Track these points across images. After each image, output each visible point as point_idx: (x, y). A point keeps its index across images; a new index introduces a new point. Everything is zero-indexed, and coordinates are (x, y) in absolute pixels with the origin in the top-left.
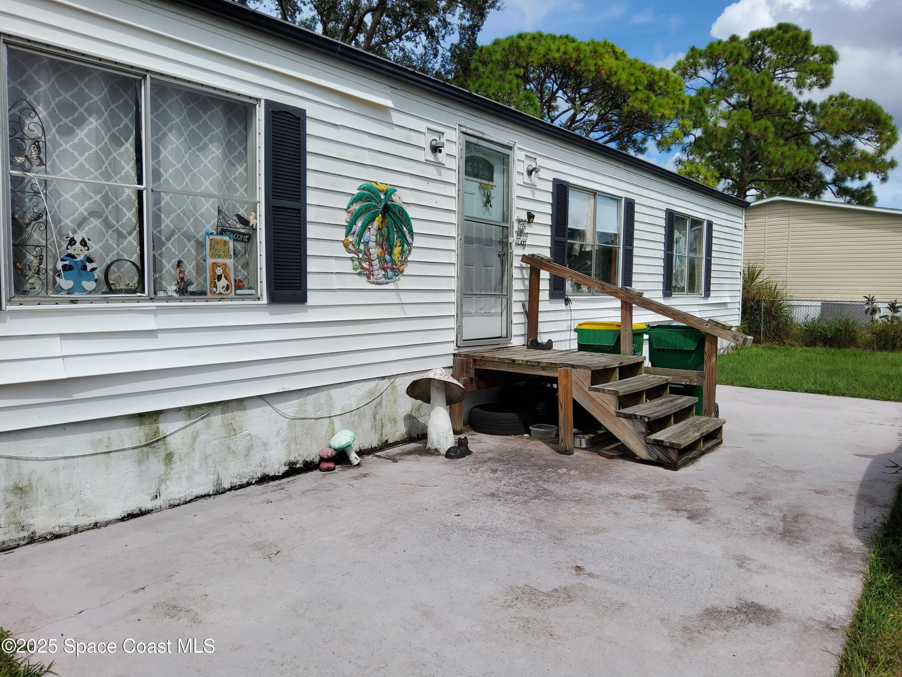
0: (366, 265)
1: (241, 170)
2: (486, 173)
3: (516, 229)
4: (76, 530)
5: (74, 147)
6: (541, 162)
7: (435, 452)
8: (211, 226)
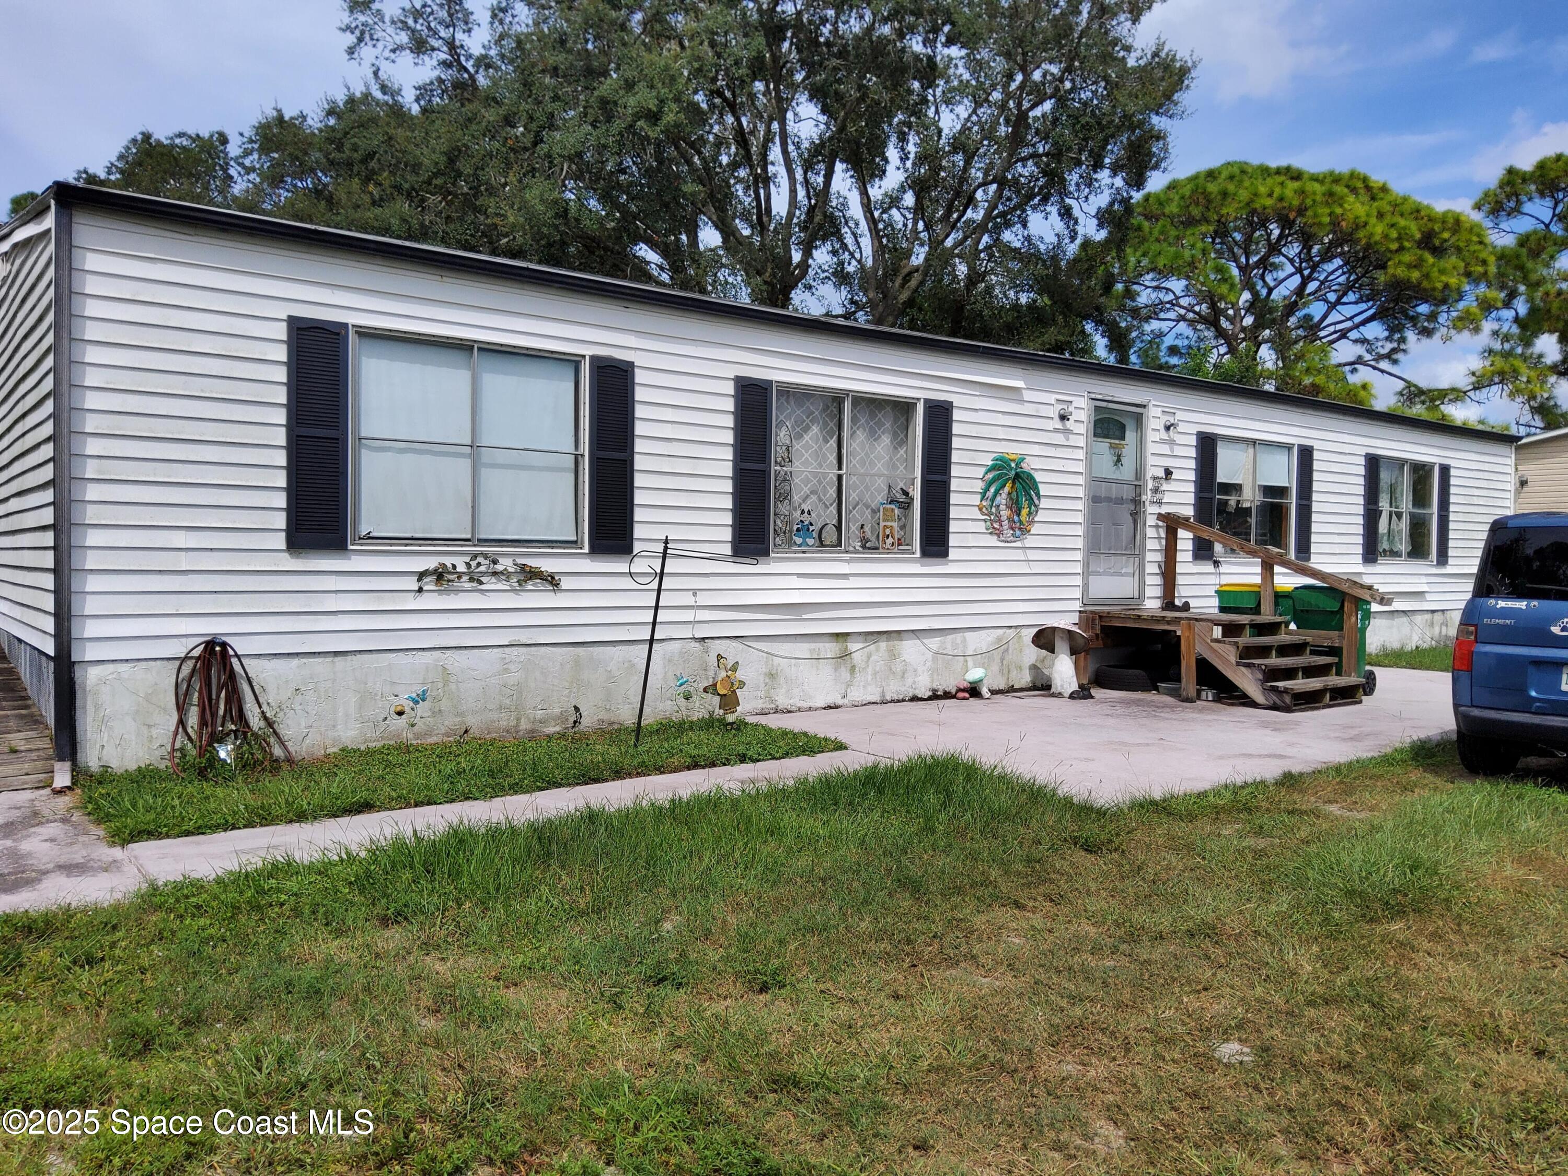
0: (996, 525)
1: (902, 452)
2: (1117, 433)
3: (1150, 485)
4: (799, 710)
5: (803, 447)
6: (1180, 415)
7: (1060, 695)
8: (881, 497)
